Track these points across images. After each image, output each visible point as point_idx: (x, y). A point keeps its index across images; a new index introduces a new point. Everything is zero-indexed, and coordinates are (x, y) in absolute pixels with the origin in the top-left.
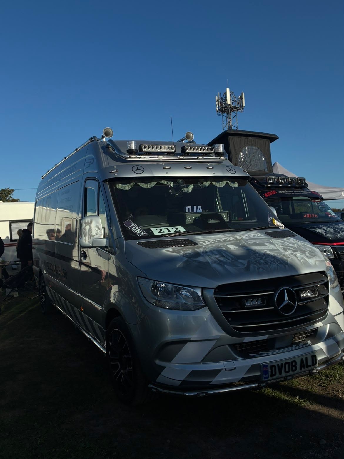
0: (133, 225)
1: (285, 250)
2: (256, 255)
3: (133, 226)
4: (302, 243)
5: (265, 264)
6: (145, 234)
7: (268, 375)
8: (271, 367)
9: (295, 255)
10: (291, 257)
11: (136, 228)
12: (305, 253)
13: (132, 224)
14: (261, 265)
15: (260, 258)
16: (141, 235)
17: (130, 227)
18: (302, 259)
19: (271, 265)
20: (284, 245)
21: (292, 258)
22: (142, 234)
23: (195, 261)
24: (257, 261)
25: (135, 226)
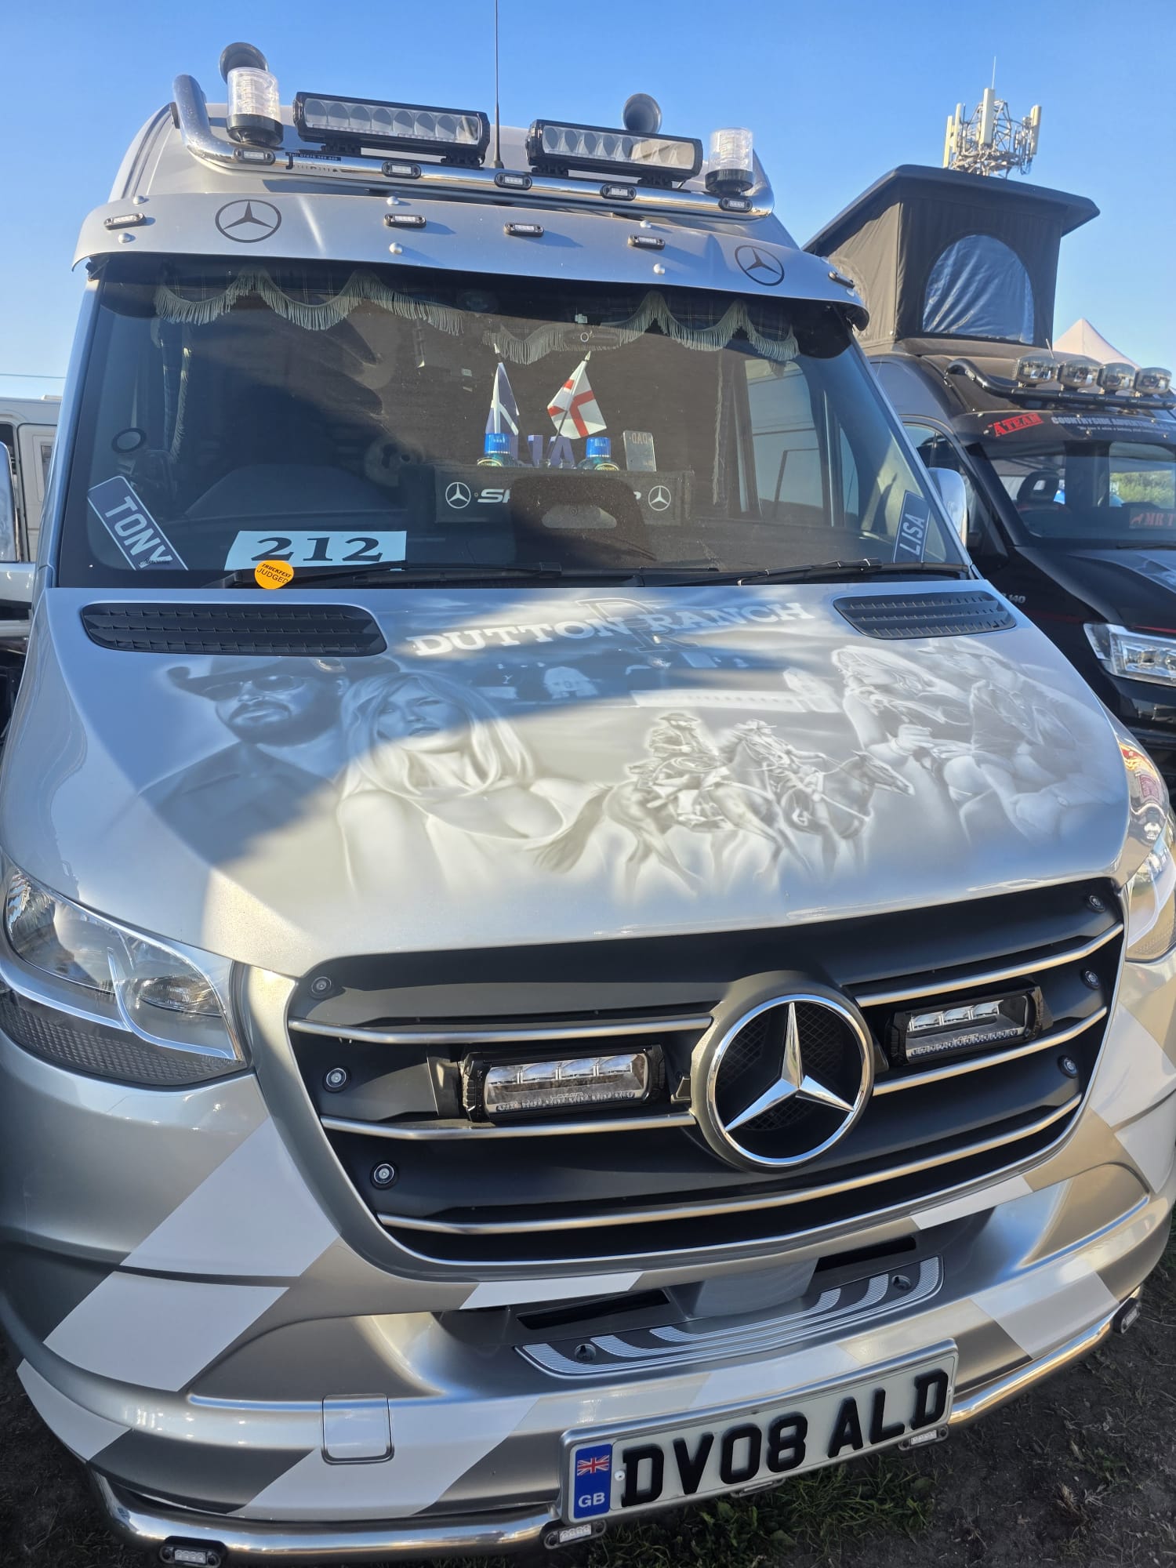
0: (129, 503)
1: (888, 723)
2: (675, 754)
3: (128, 512)
4: (1022, 678)
5: (697, 826)
6: (169, 558)
7: (608, 1498)
8: (631, 1458)
9: (934, 760)
10: (901, 780)
11: (137, 522)
12: (1009, 752)
13: (128, 499)
14: (664, 828)
15: (685, 779)
16: (143, 565)
17: (109, 514)
18: (976, 794)
19: (733, 835)
20: (899, 686)
21: (905, 789)
22: (154, 558)
23: (270, 762)
24: (657, 797)
25: (136, 512)
